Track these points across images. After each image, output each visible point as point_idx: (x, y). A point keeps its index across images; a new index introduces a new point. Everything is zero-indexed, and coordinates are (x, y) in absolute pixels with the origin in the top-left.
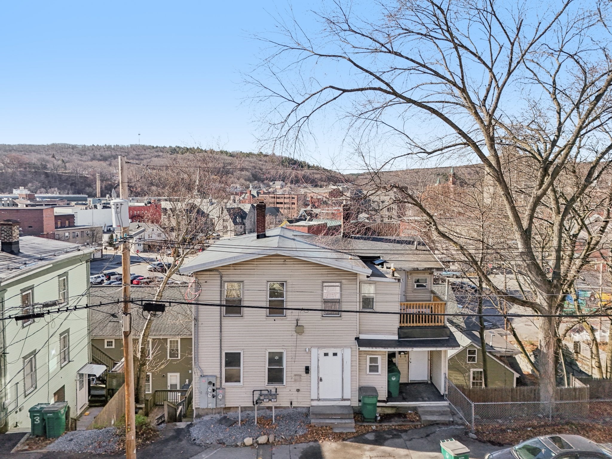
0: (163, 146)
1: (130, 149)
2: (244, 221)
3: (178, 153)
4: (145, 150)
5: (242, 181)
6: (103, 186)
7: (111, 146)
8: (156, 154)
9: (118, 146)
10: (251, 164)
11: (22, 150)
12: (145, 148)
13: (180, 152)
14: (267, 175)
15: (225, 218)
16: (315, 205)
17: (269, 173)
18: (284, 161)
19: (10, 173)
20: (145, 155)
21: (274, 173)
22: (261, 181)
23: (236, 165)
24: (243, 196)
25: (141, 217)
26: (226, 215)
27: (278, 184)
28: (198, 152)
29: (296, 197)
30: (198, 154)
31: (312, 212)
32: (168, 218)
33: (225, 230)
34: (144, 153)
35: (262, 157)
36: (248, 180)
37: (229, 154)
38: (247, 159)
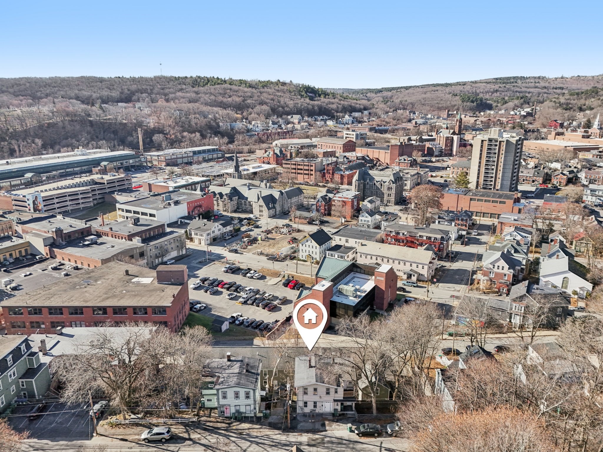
0: (184, 76)
1: (154, 82)
2: (275, 205)
3: (199, 85)
4: (168, 82)
5: (263, 118)
8: (179, 87)
10: (269, 97)
12: (168, 80)
13: (201, 84)
14: (286, 108)
15: (261, 204)
16: (329, 173)
17: (287, 106)
18: (302, 90)
19: (61, 124)
20: (170, 88)
21: (292, 105)
22: (280, 115)
23: (256, 98)
24: (267, 153)
25: (200, 206)
26: (261, 202)
27: (296, 118)
28: (218, 84)
29: (314, 165)
30: (219, 86)
31: (327, 197)
32: (217, 200)
33: (261, 213)
34: (168, 86)
35: (280, 86)
36: (267, 117)
37: (248, 85)
38: (266, 89)
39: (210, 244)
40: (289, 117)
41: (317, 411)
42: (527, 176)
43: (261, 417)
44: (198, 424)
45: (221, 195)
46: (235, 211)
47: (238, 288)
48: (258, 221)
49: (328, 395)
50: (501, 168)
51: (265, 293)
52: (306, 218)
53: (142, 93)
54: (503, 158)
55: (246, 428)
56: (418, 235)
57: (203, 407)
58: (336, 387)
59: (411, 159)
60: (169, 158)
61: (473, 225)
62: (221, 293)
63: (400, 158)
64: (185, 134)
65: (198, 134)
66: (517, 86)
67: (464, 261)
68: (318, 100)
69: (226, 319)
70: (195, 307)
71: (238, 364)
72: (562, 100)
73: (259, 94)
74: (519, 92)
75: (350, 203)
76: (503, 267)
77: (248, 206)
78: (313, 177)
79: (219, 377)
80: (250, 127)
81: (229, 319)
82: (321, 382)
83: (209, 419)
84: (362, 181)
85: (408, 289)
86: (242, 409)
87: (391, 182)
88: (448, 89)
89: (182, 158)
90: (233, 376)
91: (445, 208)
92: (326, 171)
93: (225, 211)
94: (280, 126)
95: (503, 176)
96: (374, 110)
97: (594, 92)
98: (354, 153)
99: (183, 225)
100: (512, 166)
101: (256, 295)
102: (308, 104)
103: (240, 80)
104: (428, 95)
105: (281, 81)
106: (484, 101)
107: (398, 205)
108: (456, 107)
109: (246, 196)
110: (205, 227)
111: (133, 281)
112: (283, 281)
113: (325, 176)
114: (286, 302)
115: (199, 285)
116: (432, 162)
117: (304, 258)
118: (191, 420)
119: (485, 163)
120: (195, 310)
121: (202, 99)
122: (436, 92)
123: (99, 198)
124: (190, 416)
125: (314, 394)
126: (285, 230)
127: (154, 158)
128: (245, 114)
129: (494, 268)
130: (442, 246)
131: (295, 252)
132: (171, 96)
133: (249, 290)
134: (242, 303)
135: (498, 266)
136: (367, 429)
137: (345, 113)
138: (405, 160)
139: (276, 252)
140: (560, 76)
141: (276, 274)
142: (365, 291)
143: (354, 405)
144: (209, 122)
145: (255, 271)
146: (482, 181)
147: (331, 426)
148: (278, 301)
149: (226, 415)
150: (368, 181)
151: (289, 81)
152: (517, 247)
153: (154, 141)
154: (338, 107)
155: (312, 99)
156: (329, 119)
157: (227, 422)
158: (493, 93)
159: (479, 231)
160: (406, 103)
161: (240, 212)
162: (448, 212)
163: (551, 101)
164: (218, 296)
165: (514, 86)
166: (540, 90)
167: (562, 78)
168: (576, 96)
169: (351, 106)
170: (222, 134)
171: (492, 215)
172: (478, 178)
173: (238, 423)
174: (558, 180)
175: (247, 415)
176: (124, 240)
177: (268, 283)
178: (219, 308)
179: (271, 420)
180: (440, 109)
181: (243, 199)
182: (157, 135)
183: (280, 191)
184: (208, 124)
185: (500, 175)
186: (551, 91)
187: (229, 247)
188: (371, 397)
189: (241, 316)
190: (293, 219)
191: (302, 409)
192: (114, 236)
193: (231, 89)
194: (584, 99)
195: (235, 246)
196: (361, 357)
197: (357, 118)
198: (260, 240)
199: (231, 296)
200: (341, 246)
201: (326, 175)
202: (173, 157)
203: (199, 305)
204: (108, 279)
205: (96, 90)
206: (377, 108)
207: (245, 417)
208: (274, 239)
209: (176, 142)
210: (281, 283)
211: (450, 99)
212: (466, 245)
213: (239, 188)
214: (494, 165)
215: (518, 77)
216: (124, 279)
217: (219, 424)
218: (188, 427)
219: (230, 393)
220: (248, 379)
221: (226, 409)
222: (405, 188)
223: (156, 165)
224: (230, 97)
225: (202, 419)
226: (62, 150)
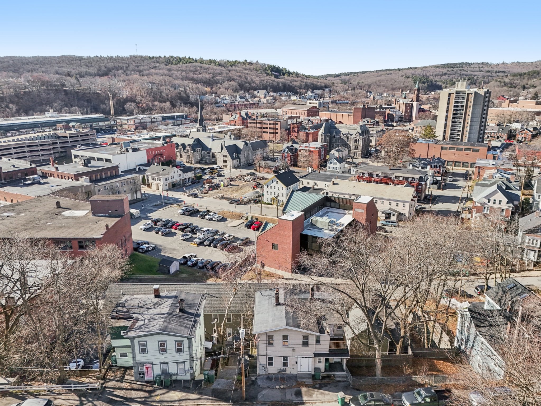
0: (158, 56)
1: (130, 60)
2: (239, 156)
3: (172, 64)
4: (143, 61)
5: (230, 91)
6: (115, 103)
7: (112, 57)
8: (153, 65)
9: (119, 57)
10: (237, 74)
11: (37, 62)
12: (142, 59)
13: (174, 63)
14: (252, 84)
15: (224, 154)
16: (295, 131)
17: (253, 83)
18: (267, 69)
19: (36, 92)
20: (144, 66)
21: (258, 82)
22: (247, 90)
23: (224, 75)
24: (234, 116)
25: (161, 155)
26: (225, 152)
27: (262, 94)
28: (190, 63)
29: (279, 123)
30: (190, 64)
31: (293, 148)
32: (180, 152)
33: (225, 164)
34: (142, 64)
35: (247, 66)
36: (236, 91)
37: (217, 64)
38: (234, 68)
39: (169, 190)
40: (256, 92)
41: (288, 372)
42: (491, 133)
43: (202, 380)
44: (101, 393)
45: (184, 146)
46: (199, 163)
47: (194, 230)
48: (221, 171)
49: (305, 347)
50: (468, 121)
51: (224, 234)
52: (270, 167)
53: (118, 70)
54: (471, 111)
55: (176, 398)
56: (394, 176)
57: (113, 366)
58: (318, 334)
59: (374, 120)
60: (139, 121)
61: (446, 173)
62: (175, 234)
63: (364, 120)
64: (156, 103)
65: (168, 103)
66: (463, 70)
67: (444, 203)
68: (282, 78)
69: (177, 260)
70: (141, 247)
71: (170, 301)
72: (507, 80)
73: (228, 72)
74: (466, 75)
75: (317, 152)
76: (500, 201)
77: (211, 158)
78: (278, 136)
79: (137, 319)
80: (219, 100)
81: (180, 260)
82: (294, 326)
83: (120, 385)
84: (328, 134)
85: (388, 229)
86: (172, 369)
87: (358, 134)
88: (400, 73)
89: (151, 122)
90: (160, 318)
91: (417, 156)
92: (291, 130)
93: (188, 162)
94: (247, 100)
95: (470, 129)
96: (334, 87)
97: (534, 74)
98: (318, 117)
99: (141, 171)
100: (480, 119)
101: (213, 236)
102: (274, 81)
103: (210, 60)
104: (383, 77)
105: (248, 61)
106: (434, 82)
107: (365, 158)
108: (408, 88)
109: (209, 147)
110: (163, 173)
111: (63, 213)
112: (245, 223)
113: (290, 134)
114: (247, 242)
115: (150, 226)
116: (393, 126)
117: (269, 202)
118: (91, 386)
119: (452, 117)
120: (141, 251)
121: (174, 75)
122: (390, 75)
123: (61, 152)
124: (91, 380)
125: (284, 345)
126: (249, 178)
127: (124, 121)
128: (214, 89)
129: (489, 202)
130: (420, 187)
131: (259, 196)
132: (145, 72)
133: (207, 231)
134: (198, 245)
135: (495, 200)
136: (370, 401)
137: (308, 90)
138: (368, 122)
139: (240, 197)
140: (502, 62)
141: (240, 217)
142: (343, 225)
143: (345, 362)
144: (180, 94)
145: (215, 213)
146: (449, 135)
147: (311, 396)
148: (239, 242)
149: (146, 378)
150: (334, 134)
151: (256, 61)
152: (509, 184)
153: (126, 109)
154: (301, 85)
155: (276, 77)
156: (293, 95)
157: (148, 389)
158: (441, 76)
159: (454, 178)
160: (363, 85)
161: (203, 164)
162: (420, 159)
163: (497, 81)
164: (171, 238)
165: (460, 70)
166: (484, 74)
167: (503, 64)
168: (519, 77)
169: (313, 84)
170: (192, 104)
171: (464, 164)
172: (445, 132)
173: (164, 391)
174: (523, 136)
175: (179, 378)
176: (70, 180)
177: (229, 225)
178: (171, 249)
179: (215, 386)
180: (393, 89)
181: (206, 151)
182: (129, 103)
183: (245, 142)
184: (179, 95)
185: (467, 128)
186: (494, 74)
187: (188, 192)
188: (374, 349)
189: (195, 257)
190: (258, 168)
191: (265, 368)
192: (60, 176)
193: (201, 67)
194: (526, 79)
195: (195, 191)
196: (359, 286)
197: (318, 95)
198: (222, 186)
199: (185, 237)
200: (310, 188)
201: (292, 133)
202: (142, 121)
203: (146, 245)
204: (34, 212)
205: (75, 67)
206: (336, 87)
207: (176, 381)
208: (237, 186)
209: (147, 109)
210: (244, 225)
211: (403, 81)
212: (443, 189)
213: (202, 140)
214: (462, 118)
215: (463, 63)
216: (53, 212)
217: (133, 392)
218: (85, 397)
219: (152, 344)
220: (181, 322)
221: (147, 368)
222: (371, 144)
223: (125, 129)
224: (200, 74)
225: (110, 384)
226: (34, 114)
